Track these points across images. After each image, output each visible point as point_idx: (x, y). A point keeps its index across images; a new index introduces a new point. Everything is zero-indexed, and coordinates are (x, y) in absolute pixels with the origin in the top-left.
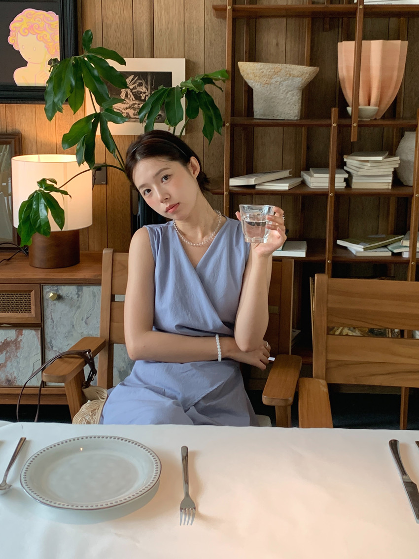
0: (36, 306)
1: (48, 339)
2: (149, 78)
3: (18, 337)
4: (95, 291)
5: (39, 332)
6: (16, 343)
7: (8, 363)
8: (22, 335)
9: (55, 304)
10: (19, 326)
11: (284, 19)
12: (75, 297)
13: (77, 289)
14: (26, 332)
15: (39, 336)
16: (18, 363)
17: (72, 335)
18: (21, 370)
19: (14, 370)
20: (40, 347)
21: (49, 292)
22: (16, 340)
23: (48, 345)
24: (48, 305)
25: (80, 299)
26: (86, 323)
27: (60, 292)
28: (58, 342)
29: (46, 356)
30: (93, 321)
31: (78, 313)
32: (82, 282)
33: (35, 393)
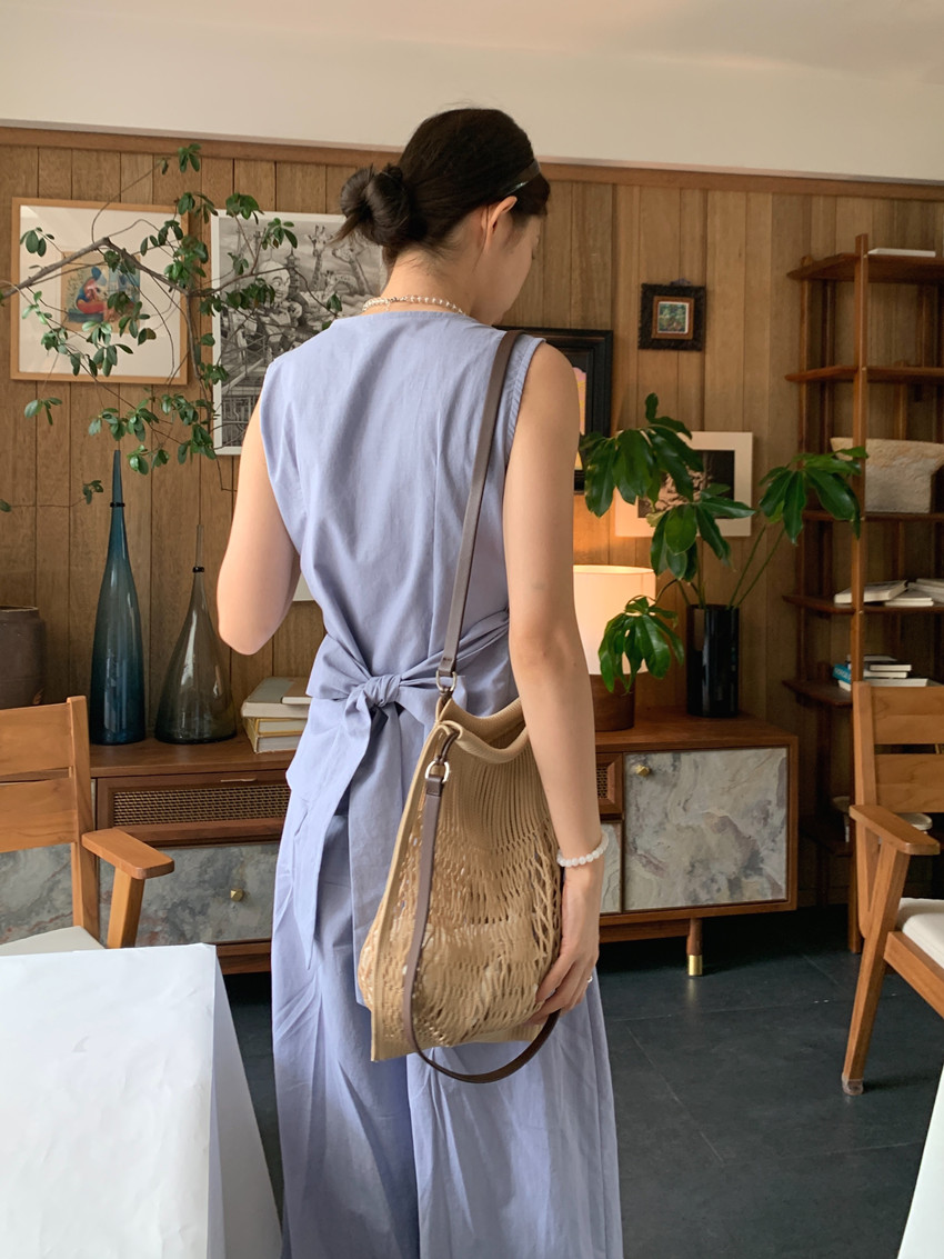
0: (616, 786)
1: (630, 839)
2: (705, 459)
4: (697, 759)
5: (619, 827)
9: (641, 783)
12: (670, 770)
13: (674, 758)
15: (619, 834)
17: (665, 829)
20: (619, 850)
21: (633, 764)
23: (630, 847)
24: (631, 785)
25: (676, 773)
26: (685, 809)
27: (649, 763)
28: (645, 841)
29: (627, 866)
30: (694, 806)
31: (673, 795)
32: (680, 747)
33: (611, 922)
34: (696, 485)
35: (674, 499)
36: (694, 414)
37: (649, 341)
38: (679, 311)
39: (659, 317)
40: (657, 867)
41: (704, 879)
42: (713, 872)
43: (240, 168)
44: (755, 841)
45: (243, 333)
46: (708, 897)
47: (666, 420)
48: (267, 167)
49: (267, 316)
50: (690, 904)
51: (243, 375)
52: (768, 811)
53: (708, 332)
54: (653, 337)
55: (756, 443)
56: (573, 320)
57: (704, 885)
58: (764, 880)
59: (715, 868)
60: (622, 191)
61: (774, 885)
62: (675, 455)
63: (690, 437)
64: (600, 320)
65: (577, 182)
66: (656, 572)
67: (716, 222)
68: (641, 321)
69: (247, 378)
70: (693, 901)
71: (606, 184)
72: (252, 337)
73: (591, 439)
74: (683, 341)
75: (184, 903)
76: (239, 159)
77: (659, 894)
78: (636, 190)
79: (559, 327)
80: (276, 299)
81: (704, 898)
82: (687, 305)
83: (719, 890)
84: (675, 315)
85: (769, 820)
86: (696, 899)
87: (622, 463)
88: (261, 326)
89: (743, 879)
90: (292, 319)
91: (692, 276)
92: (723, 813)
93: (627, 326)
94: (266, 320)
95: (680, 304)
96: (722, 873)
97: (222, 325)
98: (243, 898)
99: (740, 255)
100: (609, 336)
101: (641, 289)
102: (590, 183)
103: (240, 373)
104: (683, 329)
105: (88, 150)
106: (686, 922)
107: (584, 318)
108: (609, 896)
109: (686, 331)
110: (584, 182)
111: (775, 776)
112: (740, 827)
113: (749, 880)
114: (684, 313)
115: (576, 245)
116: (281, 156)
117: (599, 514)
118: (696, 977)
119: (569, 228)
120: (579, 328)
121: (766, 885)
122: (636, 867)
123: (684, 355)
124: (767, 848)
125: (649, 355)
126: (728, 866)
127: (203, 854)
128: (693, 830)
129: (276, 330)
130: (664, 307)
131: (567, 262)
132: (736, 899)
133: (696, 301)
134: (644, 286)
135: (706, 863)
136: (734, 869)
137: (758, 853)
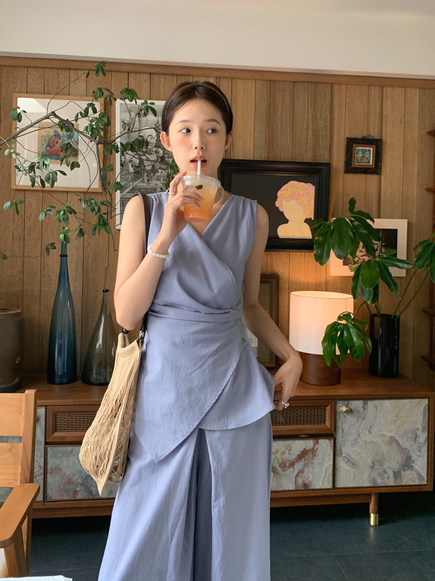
0: (331, 419)
1: (338, 447)
2: (381, 234)
3: (314, 445)
4: (377, 404)
5: (332, 441)
6: (313, 452)
7: (306, 469)
8: (318, 444)
9: (345, 417)
10: (316, 436)
12: (362, 410)
13: (364, 403)
14: (321, 441)
15: (332, 444)
16: (313, 468)
17: (358, 442)
18: (316, 474)
20: (332, 454)
21: (341, 406)
22: (313, 448)
23: (338, 452)
24: (340, 418)
25: (365, 412)
26: (370, 432)
27: (350, 406)
28: (347, 449)
29: (337, 462)
30: (375, 430)
31: (363, 424)
32: (367, 397)
33: (327, 494)
34: (376, 248)
35: (363, 256)
36: (375, 208)
37: (350, 168)
38: (367, 153)
39: (356, 155)
40: (353, 464)
41: (380, 471)
42: (386, 467)
43: (132, 76)
44: (409, 451)
45: (132, 165)
46: (382, 481)
47: (360, 212)
48: (146, 76)
49: (144, 156)
50: (371, 485)
51: (131, 187)
52: (417, 434)
53: (383, 164)
54: (352, 166)
55: (410, 225)
56: (308, 157)
57: (380, 475)
58: (415, 473)
59: (386, 465)
60: (336, 87)
61: (420, 476)
62: (366, 232)
63: (373, 221)
64: (324, 159)
65: (311, 82)
66: (354, 297)
67: (388, 104)
68: (346, 158)
69: (133, 189)
70: (374, 483)
71: (327, 83)
72: (136, 167)
73: (317, 223)
74: (369, 169)
76: (131, 72)
77: (354, 479)
78: (344, 87)
79: (300, 161)
80: (149, 147)
81: (380, 482)
83: (388, 477)
84: (365, 155)
85: (417, 439)
86: (375, 482)
87: (336, 235)
88: (141, 161)
89: (402, 472)
90: (158, 157)
91: (375, 134)
92: (391, 434)
93: (338, 160)
94: (144, 158)
95: (368, 148)
96: (390, 468)
97: (121, 161)
99: (401, 122)
100: (328, 165)
101: (346, 141)
102: (318, 83)
103: (130, 186)
104: (369, 163)
105: (53, 68)
106: (369, 495)
107: (314, 157)
108: (326, 479)
109: (371, 163)
110: (315, 83)
111: (421, 415)
112: (401, 443)
113: (405, 473)
114: (370, 154)
115: (310, 116)
116: (152, 70)
117: (322, 264)
118: (375, 526)
119: (307, 108)
120: (311, 161)
121: (415, 476)
122: (341, 463)
123: (370, 177)
124: (416, 455)
125: (350, 177)
126: (394, 462)
128: (374, 444)
129: (149, 163)
130: (359, 150)
131: (305, 126)
132: (399, 483)
133: (377, 147)
134: (348, 139)
135: (381, 462)
136: (397, 466)
137: (411, 457)
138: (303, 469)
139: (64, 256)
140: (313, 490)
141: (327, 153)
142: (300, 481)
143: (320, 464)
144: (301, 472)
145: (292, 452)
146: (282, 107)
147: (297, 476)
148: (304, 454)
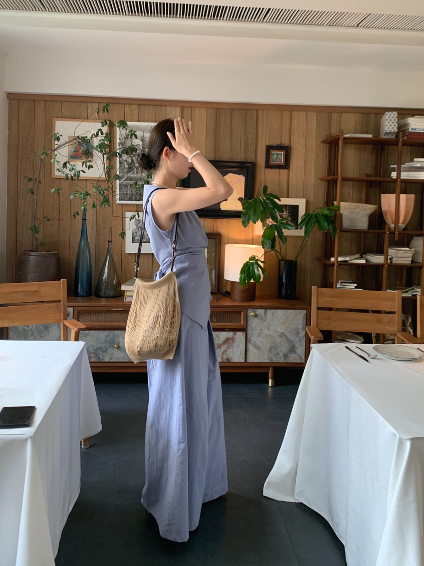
0: (244, 320)
1: (249, 337)
2: (288, 208)
3: (234, 335)
4: (273, 312)
5: (245, 333)
6: (233, 339)
8: (236, 334)
9: (253, 319)
10: (235, 330)
11: (352, 182)
12: (263, 315)
13: (265, 311)
14: (238, 333)
15: (245, 335)
16: (233, 350)
17: (261, 335)
18: (234, 353)
19: (231, 353)
20: (245, 341)
21: (250, 312)
22: (233, 337)
23: (248, 340)
24: (249, 319)
25: (266, 316)
26: (268, 329)
27: (256, 312)
28: (254, 338)
29: (247, 346)
30: (272, 328)
31: (264, 324)
32: (268, 307)
33: (241, 365)
36: (285, 192)
37: (268, 166)
38: (280, 155)
39: (272, 157)
40: (258, 348)
41: (275, 353)
43: (127, 107)
44: (294, 342)
45: (127, 163)
47: (271, 195)
48: (136, 107)
50: (269, 361)
51: (126, 177)
52: (299, 332)
53: (291, 162)
54: (270, 164)
55: (307, 203)
56: (241, 158)
57: (274, 355)
58: (297, 355)
59: (279, 350)
60: (260, 112)
61: (300, 357)
63: (280, 200)
64: (251, 158)
65: (244, 109)
66: (263, 247)
67: (295, 123)
68: (266, 158)
70: (271, 360)
71: (254, 110)
72: (129, 164)
73: (245, 200)
74: (281, 166)
75: (100, 348)
76: (126, 104)
77: (259, 357)
78: (265, 112)
79: (236, 160)
80: (137, 152)
81: (275, 360)
82: (283, 153)
83: (280, 357)
84: (278, 157)
85: (300, 335)
88: (132, 161)
89: (289, 354)
91: (285, 142)
92: (282, 331)
93: (261, 160)
95: (280, 152)
96: (281, 352)
97: (120, 161)
98: (119, 347)
99: (304, 134)
100: (254, 165)
102: (248, 109)
105: (77, 102)
106: (268, 367)
107: (245, 157)
108: (241, 356)
109: (282, 162)
110: (246, 109)
111: (302, 319)
112: (288, 337)
113: (291, 355)
114: (282, 156)
115: (243, 131)
116: (140, 103)
117: (246, 227)
118: (272, 386)
119: (241, 126)
120: (243, 161)
121: (297, 357)
122: (250, 347)
123: (282, 171)
124: (298, 344)
125: (269, 170)
126: (284, 348)
127: (107, 333)
128: (271, 336)
130: (274, 154)
131: (239, 138)
132: (287, 361)
133: (286, 151)
134: (267, 146)
135: (276, 348)
136: (286, 351)
137: (294, 345)
138: (227, 349)
139: (84, 220)
140: (233, 363)
141: (253, 155)
142: (225, 356)
143: (237, 347)
144: (225, 351)
145: (220, 339)
146: (224, 126)
147: (223, 354)
148: (227, 341)
